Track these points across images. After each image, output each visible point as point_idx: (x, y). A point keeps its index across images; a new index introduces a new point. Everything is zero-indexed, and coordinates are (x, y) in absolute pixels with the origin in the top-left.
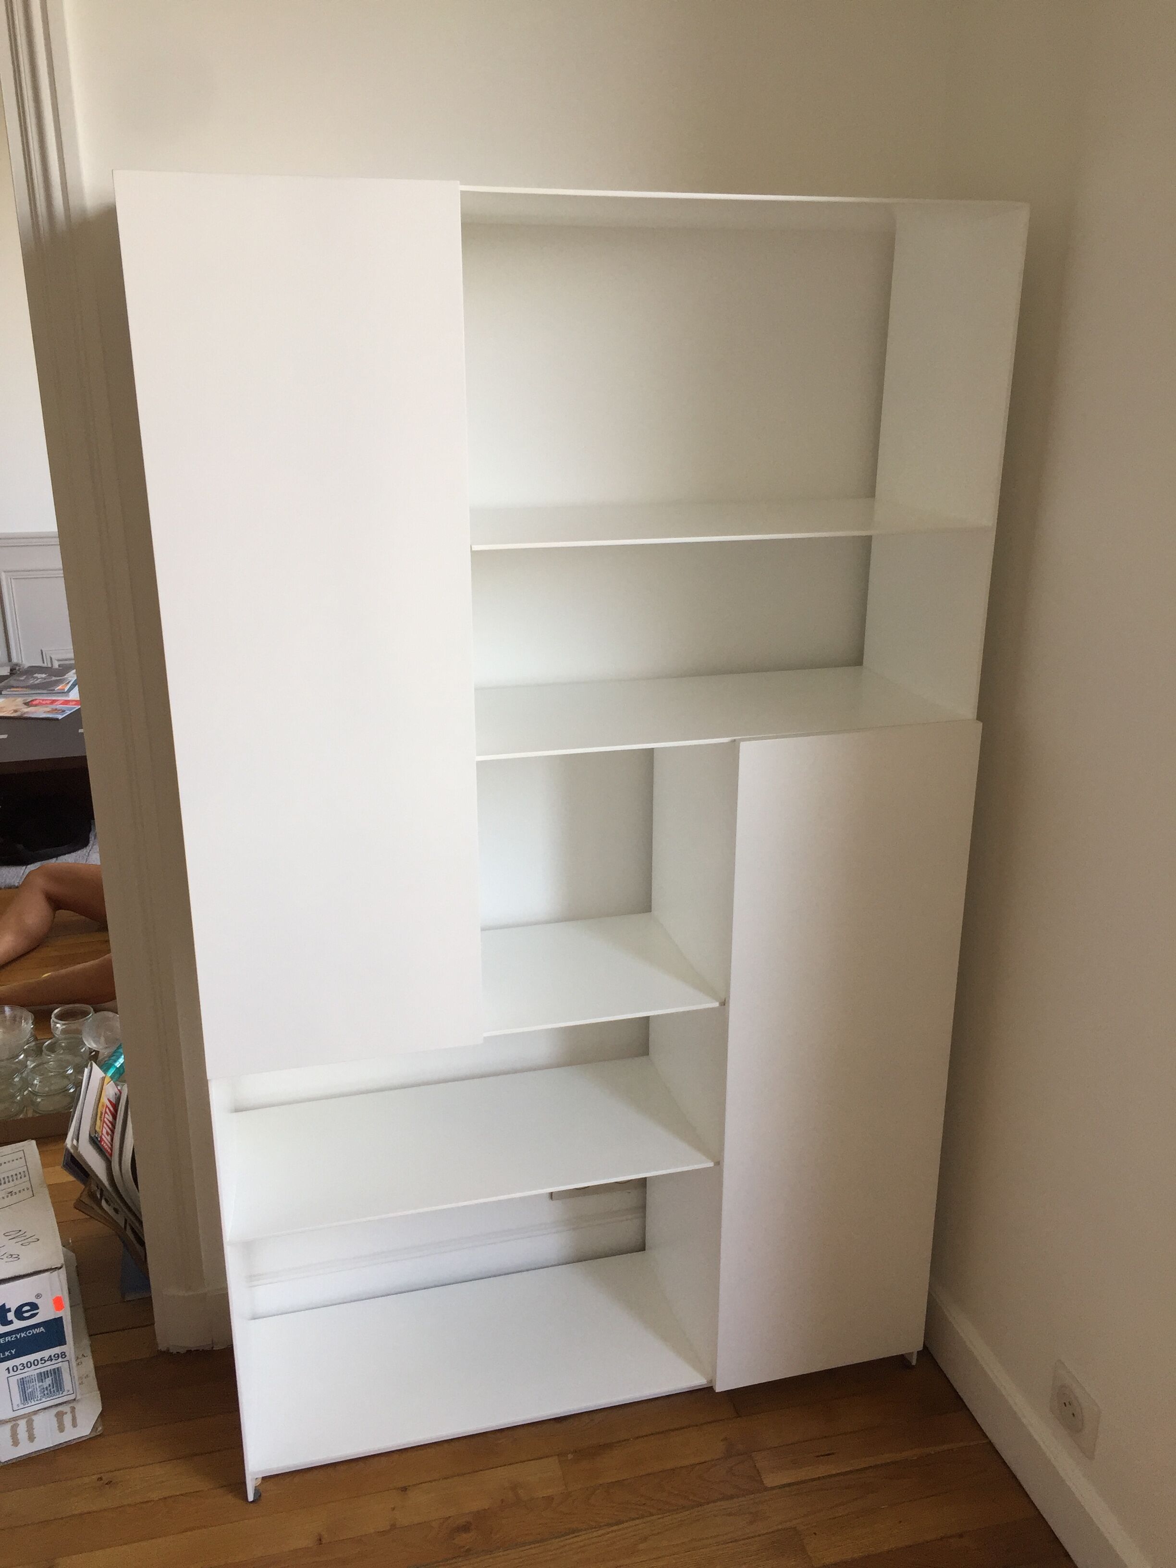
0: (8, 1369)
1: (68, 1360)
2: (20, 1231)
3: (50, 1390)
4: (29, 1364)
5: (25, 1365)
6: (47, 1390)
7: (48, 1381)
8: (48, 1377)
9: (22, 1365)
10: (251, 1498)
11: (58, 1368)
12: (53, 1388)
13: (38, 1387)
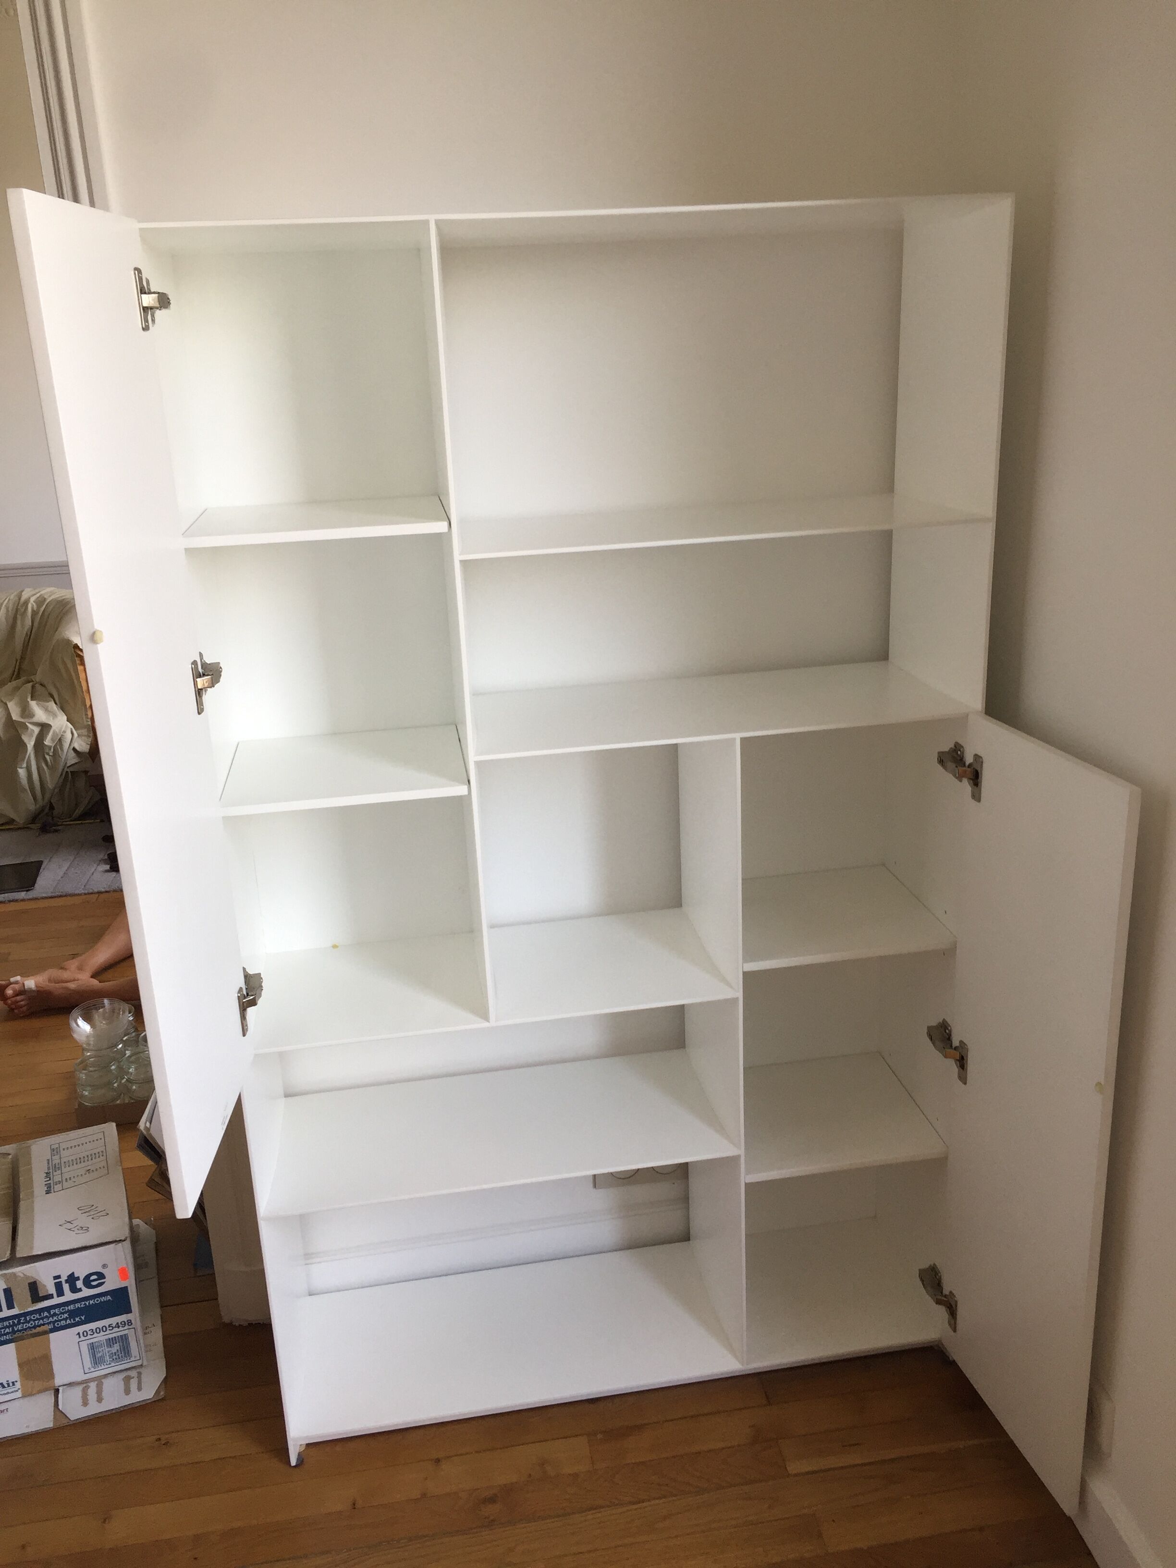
0: (79, 1334)
1: (134, 1328)
2: (93, 1205)
3: (118, 1355)
4: (98, 1330)
5: (94, 1331)
6: (115, 1355)
7: (116, 1347)
8: (116, 1343)
9: (91, 1331)
10: (293, 1462)
11: (125, 1335)
12: (121, 1353)
13: (107, 1353)
